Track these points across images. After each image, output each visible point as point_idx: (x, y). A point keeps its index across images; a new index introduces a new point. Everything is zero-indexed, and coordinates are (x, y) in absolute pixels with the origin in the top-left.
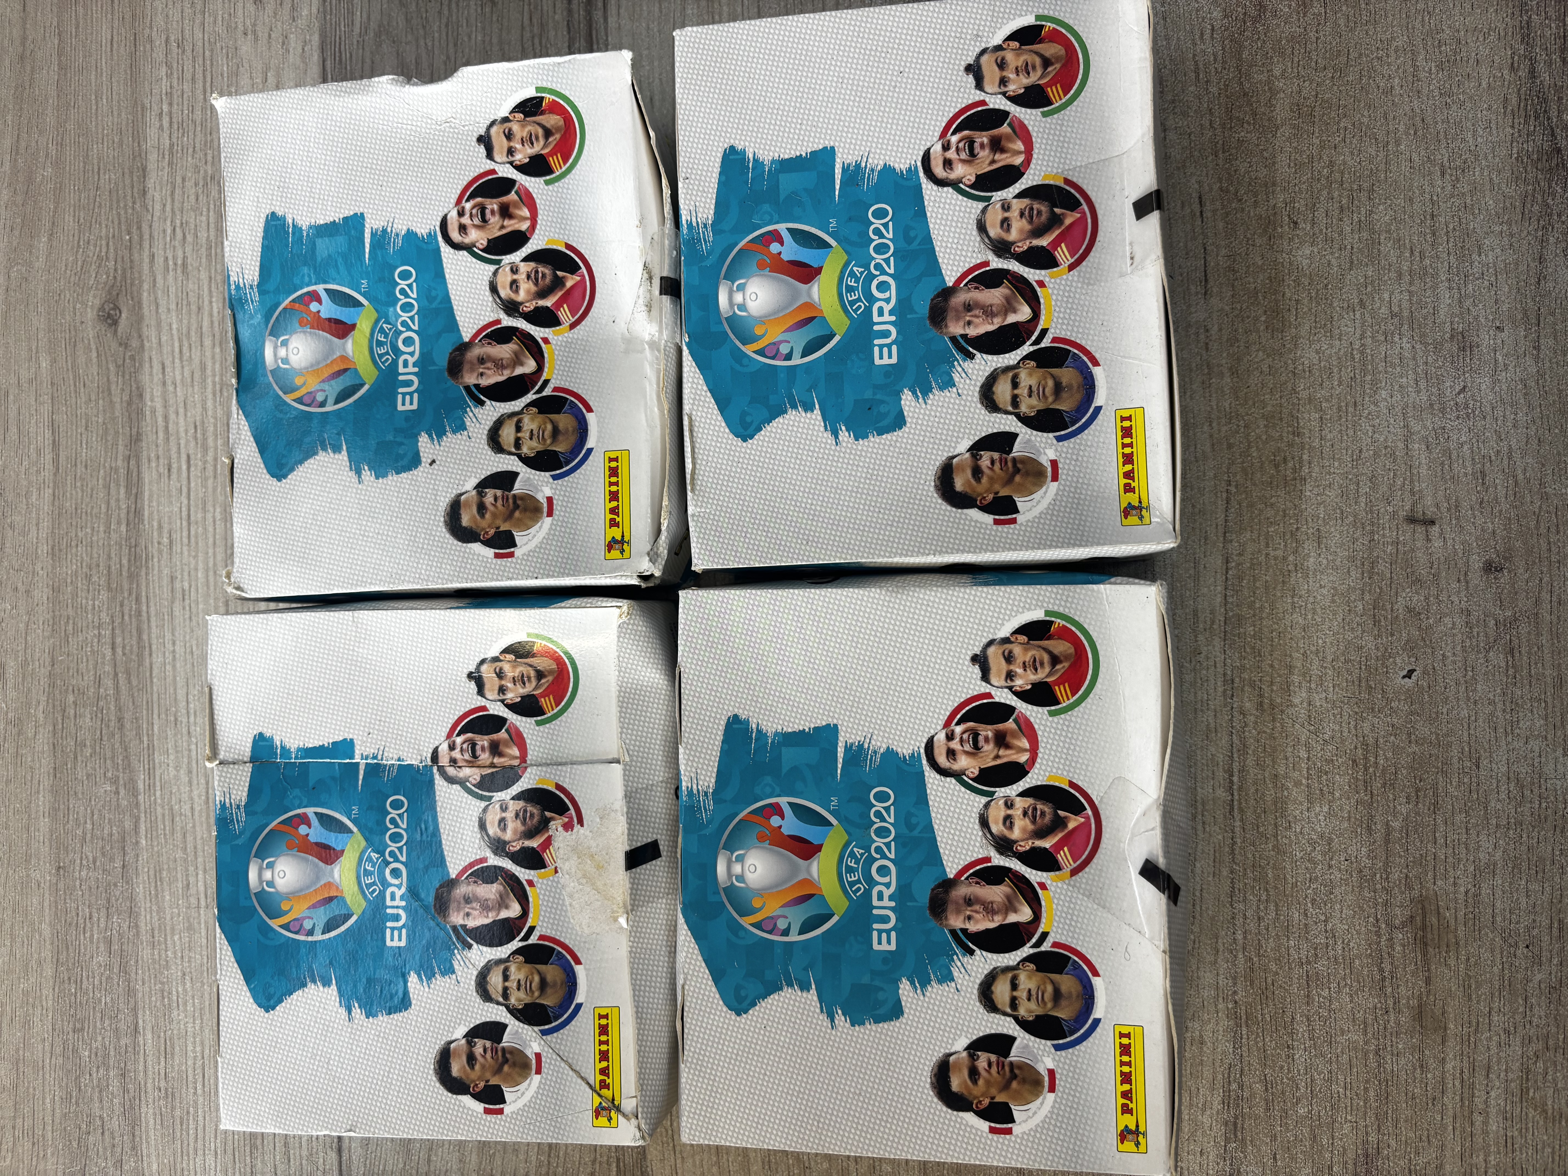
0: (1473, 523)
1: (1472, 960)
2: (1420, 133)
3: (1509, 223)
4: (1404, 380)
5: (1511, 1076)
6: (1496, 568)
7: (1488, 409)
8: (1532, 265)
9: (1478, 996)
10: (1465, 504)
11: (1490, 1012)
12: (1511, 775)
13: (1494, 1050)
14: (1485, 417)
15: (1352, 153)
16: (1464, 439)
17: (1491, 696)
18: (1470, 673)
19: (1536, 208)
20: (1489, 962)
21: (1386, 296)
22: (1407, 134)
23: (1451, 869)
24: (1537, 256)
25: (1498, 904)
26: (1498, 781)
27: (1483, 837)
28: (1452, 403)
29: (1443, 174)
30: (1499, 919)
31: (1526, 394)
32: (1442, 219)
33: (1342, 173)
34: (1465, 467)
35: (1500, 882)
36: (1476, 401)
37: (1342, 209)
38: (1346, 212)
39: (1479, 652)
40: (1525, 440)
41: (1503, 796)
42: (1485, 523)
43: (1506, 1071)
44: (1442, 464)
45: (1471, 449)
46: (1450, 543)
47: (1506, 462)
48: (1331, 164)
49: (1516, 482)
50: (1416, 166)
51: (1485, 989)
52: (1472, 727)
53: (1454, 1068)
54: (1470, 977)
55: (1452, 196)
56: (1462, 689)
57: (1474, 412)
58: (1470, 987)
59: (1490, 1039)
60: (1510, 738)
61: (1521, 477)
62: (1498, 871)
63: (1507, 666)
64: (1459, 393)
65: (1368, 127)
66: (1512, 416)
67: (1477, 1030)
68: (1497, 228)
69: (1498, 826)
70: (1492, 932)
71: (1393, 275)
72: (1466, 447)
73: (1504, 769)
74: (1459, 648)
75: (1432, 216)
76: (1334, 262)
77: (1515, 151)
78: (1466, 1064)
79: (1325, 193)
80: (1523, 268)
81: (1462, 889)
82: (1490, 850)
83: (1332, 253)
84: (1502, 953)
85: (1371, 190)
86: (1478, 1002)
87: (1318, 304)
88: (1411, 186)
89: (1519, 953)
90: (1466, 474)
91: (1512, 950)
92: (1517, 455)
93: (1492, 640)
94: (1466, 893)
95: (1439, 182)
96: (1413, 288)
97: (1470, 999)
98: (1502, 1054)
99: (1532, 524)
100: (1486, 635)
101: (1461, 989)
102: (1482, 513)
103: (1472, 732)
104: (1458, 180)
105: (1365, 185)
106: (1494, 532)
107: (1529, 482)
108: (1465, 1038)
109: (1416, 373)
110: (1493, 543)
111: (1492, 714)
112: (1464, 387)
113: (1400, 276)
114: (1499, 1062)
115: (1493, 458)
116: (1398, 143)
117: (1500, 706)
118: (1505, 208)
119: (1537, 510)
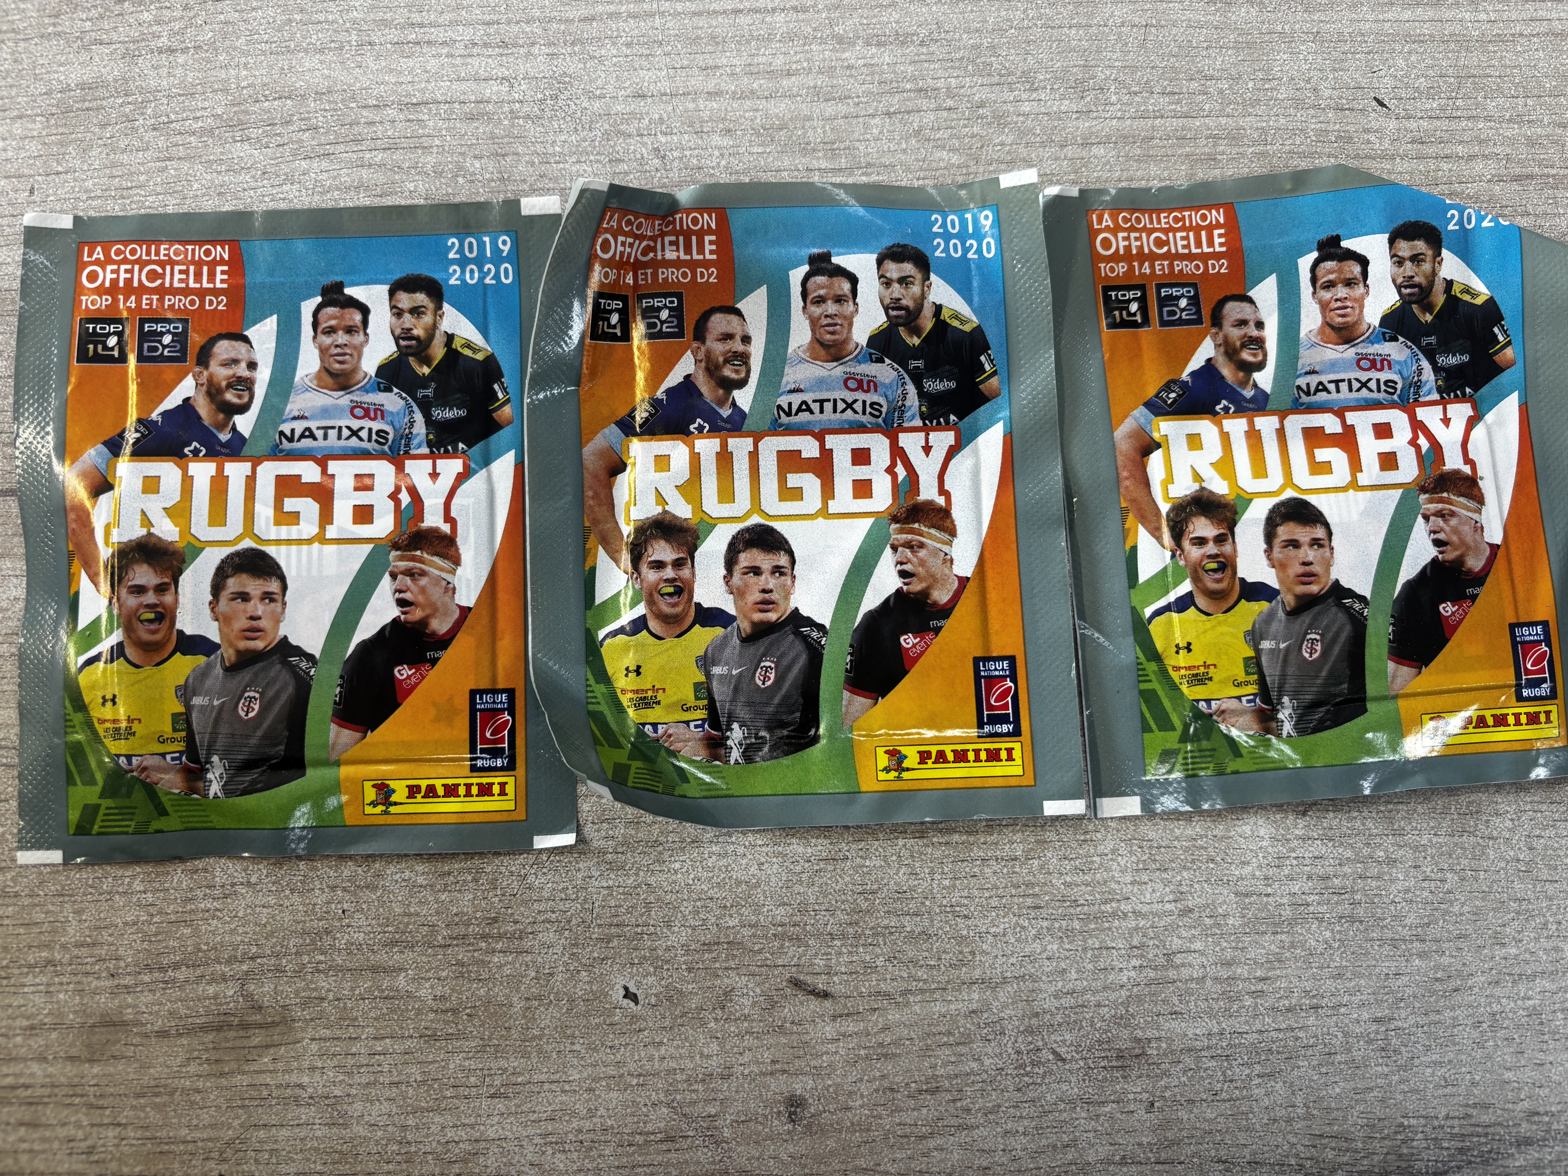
0: (861, 1080)
1: (198, 1097)
2: (1438, 986)
3: (1308, 1117)
4: (1074, 975)
5: (24, 1158)
6: (795, 1113)
7: (1031, 1095)
8: (1246, 1152)
9: (143, 1108)
10: (889, 1067)
11: (119, 1125)
12: (483, 1145)
13: (62, 1132)
14: (1019, 1090)
15: (1407, 891)
16: (987, 1062)
17: (602, 1111)
18: (635, 1082)
19: (1330, 1155)
20: (195, 1122)
21: (1198, 945)
22: (1437, 968)
23: (335, 1062)
24: (1259, 1158)
25: (285, 1133)
26: (472, 1126)
27: (386, 1107)
28: (1040, 1043)
29: (1377, 1020)
30: (262, 1134)
31: (1055, 1147)
32: (1311, 1021)
33: (1378, 878)
34: (945, 1065)
35: (319, 1133)
36: (1044, 1077)
37: (1325, 878)
38: (1321, 884)
39: (667, 1092)
40: (986, 1147)
41: (450, 1134)
42: (862, 1096)
43: (31, 1151)
44: (949, 1033)
45: (972, 1073)
46: (832, 1047)
47: (954, 1122)
48: (1392, 862)
49: (924, 1137)
50: (1390, 982)
51: (154, 1116)
52: (553, 1087)
53: (32, 1075)
54: (172, 1094)
55: (1346, 1034)
56: (611, 1071)
57: (1027, 1075)
58: (156, 1095)
59: (78, 1125)
60: (537, 1140)
61: (932, 1143)
62: (335, 1130)
63: (648, 1133)
64: (1054, 1053)
65: (1446, 912)
66: (1021, 1129)
67: (91, 1106)
68: (1299, 1100)
69: (404, 1128)
70: (241, 1125)
71: (1229, 954)
72: (974, 1065)
73: (491, 1133)
74: (673, 1065)
75: (1316, 1007)
76: (1247, 870)
77: (1413, 1122)
78: (39, 1092)
79: (1349, 854)
80: (1242, 1138)
81: (306, 1080)
82: (367, 1118)
83: (1260, 867)
84: (209, 1140)
85: (1353, 919)
86: (133, 1108)
87: (1186, 850)
88: (1360, 976)
89: (212, 1164)
90: (934, 1067)
91: (215, 1155)
92: (963, 1137)
93: (686, 1110)
94: (301, 1086)
95: (1366, 1016)
96: (1209, 983)
97: (138, 1096)
98: (56, 1145)
99: (862, 1163)
100: (693, 1103)
101: (153, 1083)
102: (877, 1091)
103: (546, 1086)
104: (1370, 1042)
105: (1360, 911)
106: (848, 1109)
107: (924, 1155)
108: (78, 1090)
109: (1084, 991)
110: (832, 1107)
111: (574, 1114)
112: (1063, 1060)
113: (1228, 964)
114: (44, 1140)
115: (959, 1104)
116: (1422, 955)
117: (587, 1125)
118: (1329, 1110)
119: (882, 1168)
